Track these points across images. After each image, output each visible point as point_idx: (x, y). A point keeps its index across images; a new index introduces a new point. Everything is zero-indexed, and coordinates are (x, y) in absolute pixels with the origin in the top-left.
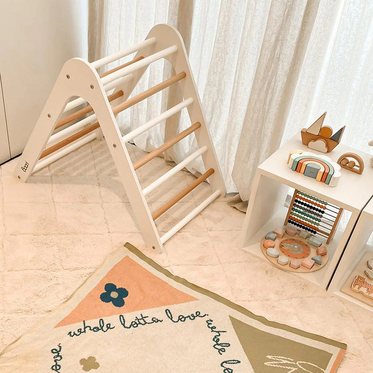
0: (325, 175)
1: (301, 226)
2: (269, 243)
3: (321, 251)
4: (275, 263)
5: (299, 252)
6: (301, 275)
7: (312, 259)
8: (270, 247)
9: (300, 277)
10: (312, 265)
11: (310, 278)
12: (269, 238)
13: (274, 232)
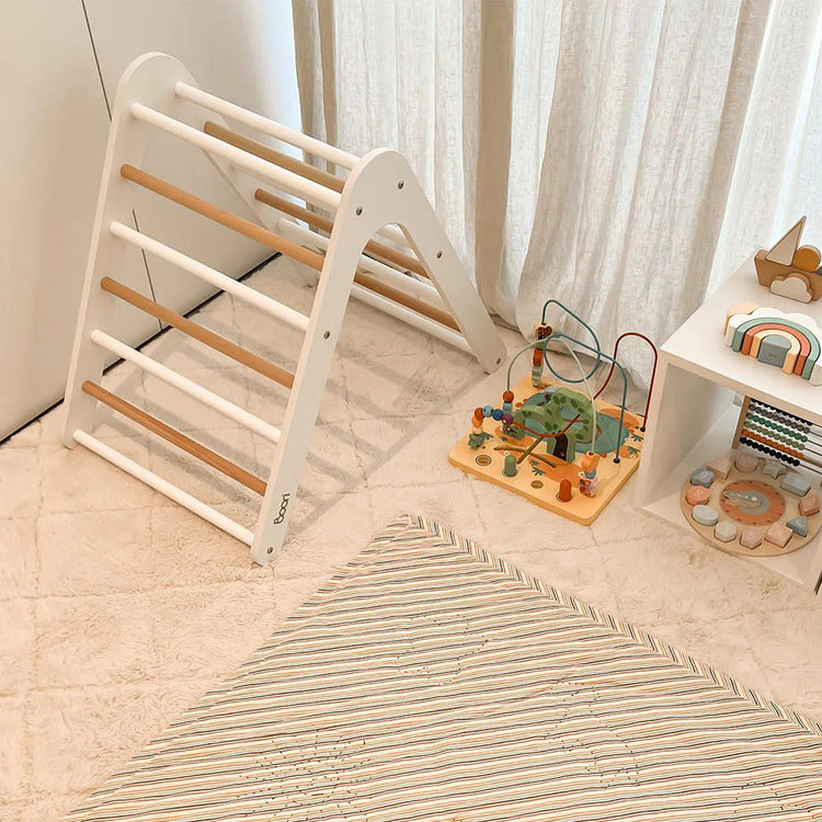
0: (801, 360)
1: (767, 451)
2: (698, 493)
3: (808, 505)
4: (710, 537)
5: (762, 511)
6: (764, 561)
7: (788, 525)
8: (699, 503)
9: (760, 566)
10: (785, 539)
11: (782, 567)
12: (697, 484)
13: (709, 469)
